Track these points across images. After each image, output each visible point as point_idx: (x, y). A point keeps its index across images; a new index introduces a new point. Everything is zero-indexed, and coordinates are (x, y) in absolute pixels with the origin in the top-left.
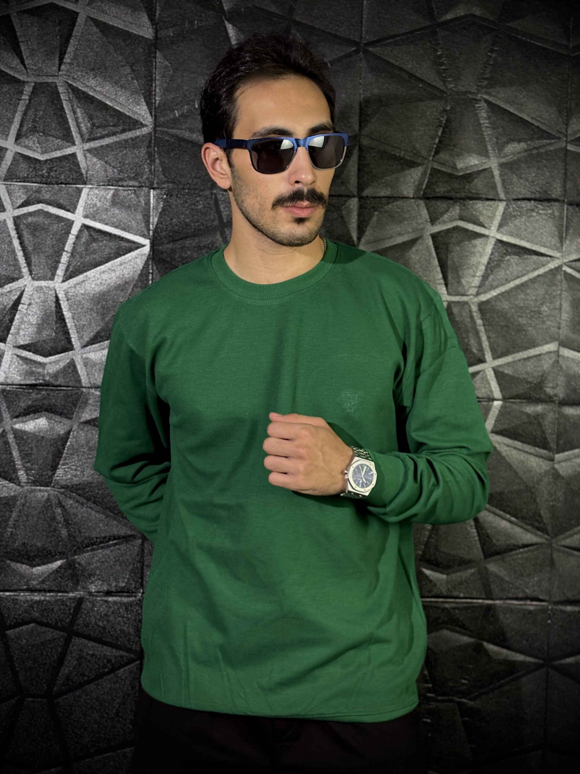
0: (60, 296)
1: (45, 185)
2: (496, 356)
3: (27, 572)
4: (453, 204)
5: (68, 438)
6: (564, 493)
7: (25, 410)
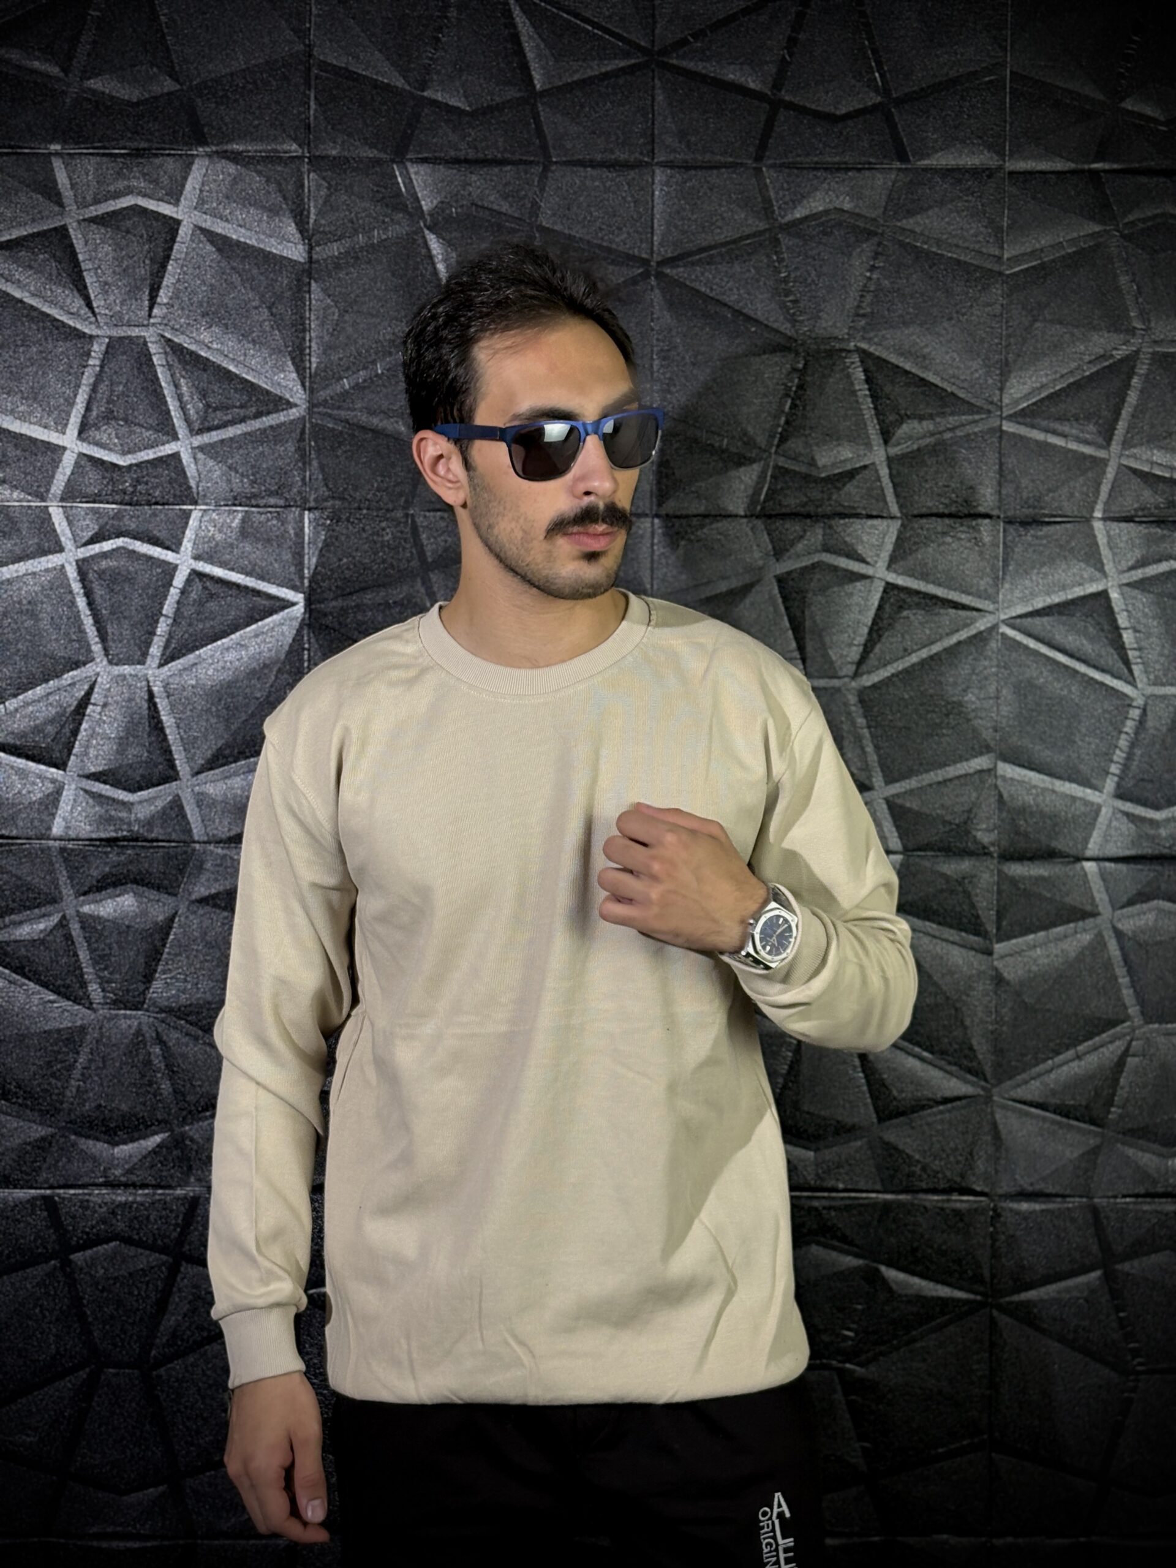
0: (155, 689)
1: (128, 507)
2: (889, 780)
3: (104, 1154)
4: (811, 526)
5: (171, 928)
6: (1012, 1009)
7: (98, 881)
